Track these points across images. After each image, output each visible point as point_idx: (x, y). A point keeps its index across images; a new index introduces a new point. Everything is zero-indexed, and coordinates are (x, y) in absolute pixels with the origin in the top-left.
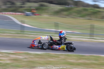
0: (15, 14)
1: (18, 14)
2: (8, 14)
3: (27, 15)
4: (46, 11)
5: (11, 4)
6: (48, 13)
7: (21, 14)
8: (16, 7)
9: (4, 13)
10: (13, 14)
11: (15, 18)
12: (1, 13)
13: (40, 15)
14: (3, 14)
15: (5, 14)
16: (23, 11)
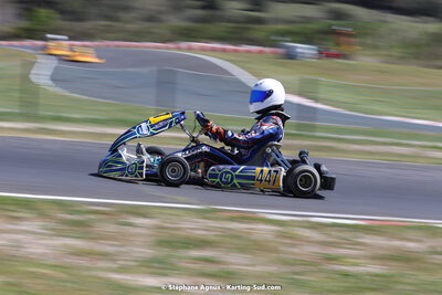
0: (235, 51)
1: (248, 52)
2: (203, 50)
3: (291, 56)
4: (369, 41)
5: (203, 8)
6: (375, 47)
7: (261, 52)
8: (229, 20)
9: (184, 45)
10: (224, 50)
11: (243, 68)
12: (171, 45)
13: (345, 57)
14: (179, 49)
15: (190, 49)
16: (273, 38)
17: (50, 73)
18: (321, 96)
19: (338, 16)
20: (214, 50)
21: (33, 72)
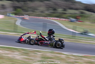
0: (60, 20)
1: (62, 20)
2: (53, 19)
3: (71, 21)
4: (88, 19)
5: (53, 10)
6: (90, 20)
7: (65, 20)
10: (57, 19)
11: (60, 23)
12: (46, 18)
13: (83, 22)
14: (48, 19)
15: (50, 19)
16: (68, 17)
17: (20, 23)
18: (77, 30)
19: (82, 13)
20: (55, 19)
21: (16, 22)
